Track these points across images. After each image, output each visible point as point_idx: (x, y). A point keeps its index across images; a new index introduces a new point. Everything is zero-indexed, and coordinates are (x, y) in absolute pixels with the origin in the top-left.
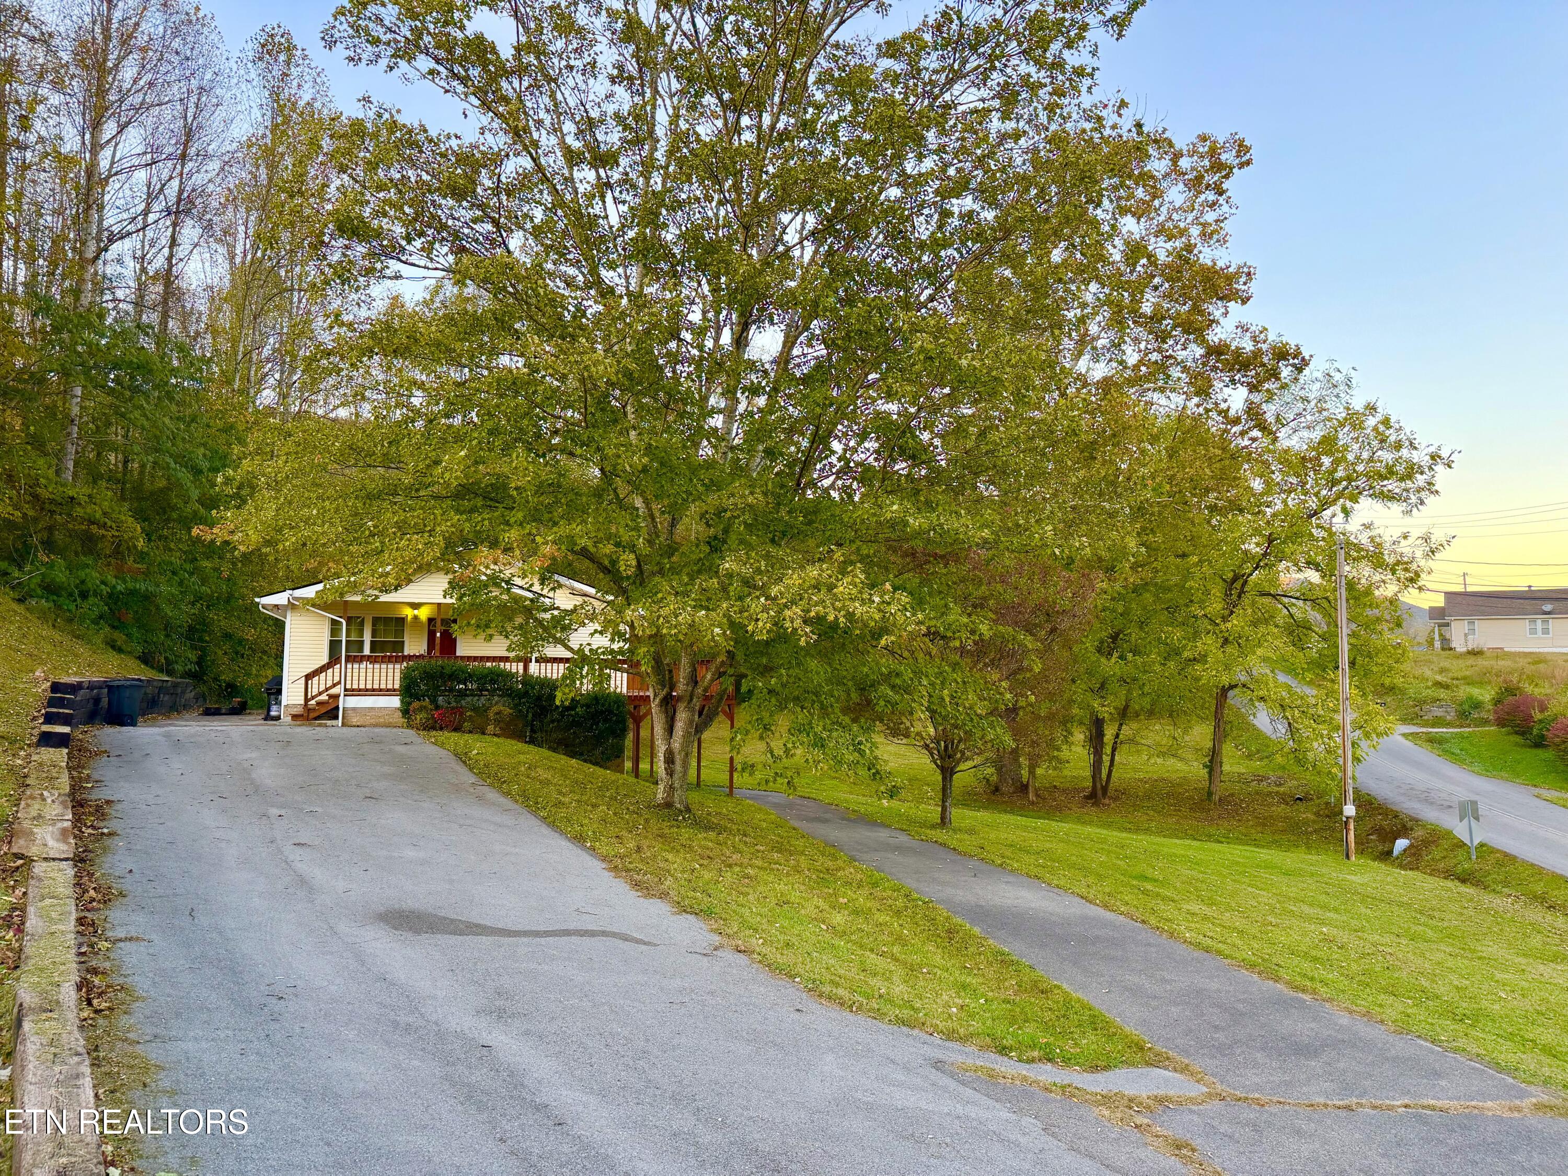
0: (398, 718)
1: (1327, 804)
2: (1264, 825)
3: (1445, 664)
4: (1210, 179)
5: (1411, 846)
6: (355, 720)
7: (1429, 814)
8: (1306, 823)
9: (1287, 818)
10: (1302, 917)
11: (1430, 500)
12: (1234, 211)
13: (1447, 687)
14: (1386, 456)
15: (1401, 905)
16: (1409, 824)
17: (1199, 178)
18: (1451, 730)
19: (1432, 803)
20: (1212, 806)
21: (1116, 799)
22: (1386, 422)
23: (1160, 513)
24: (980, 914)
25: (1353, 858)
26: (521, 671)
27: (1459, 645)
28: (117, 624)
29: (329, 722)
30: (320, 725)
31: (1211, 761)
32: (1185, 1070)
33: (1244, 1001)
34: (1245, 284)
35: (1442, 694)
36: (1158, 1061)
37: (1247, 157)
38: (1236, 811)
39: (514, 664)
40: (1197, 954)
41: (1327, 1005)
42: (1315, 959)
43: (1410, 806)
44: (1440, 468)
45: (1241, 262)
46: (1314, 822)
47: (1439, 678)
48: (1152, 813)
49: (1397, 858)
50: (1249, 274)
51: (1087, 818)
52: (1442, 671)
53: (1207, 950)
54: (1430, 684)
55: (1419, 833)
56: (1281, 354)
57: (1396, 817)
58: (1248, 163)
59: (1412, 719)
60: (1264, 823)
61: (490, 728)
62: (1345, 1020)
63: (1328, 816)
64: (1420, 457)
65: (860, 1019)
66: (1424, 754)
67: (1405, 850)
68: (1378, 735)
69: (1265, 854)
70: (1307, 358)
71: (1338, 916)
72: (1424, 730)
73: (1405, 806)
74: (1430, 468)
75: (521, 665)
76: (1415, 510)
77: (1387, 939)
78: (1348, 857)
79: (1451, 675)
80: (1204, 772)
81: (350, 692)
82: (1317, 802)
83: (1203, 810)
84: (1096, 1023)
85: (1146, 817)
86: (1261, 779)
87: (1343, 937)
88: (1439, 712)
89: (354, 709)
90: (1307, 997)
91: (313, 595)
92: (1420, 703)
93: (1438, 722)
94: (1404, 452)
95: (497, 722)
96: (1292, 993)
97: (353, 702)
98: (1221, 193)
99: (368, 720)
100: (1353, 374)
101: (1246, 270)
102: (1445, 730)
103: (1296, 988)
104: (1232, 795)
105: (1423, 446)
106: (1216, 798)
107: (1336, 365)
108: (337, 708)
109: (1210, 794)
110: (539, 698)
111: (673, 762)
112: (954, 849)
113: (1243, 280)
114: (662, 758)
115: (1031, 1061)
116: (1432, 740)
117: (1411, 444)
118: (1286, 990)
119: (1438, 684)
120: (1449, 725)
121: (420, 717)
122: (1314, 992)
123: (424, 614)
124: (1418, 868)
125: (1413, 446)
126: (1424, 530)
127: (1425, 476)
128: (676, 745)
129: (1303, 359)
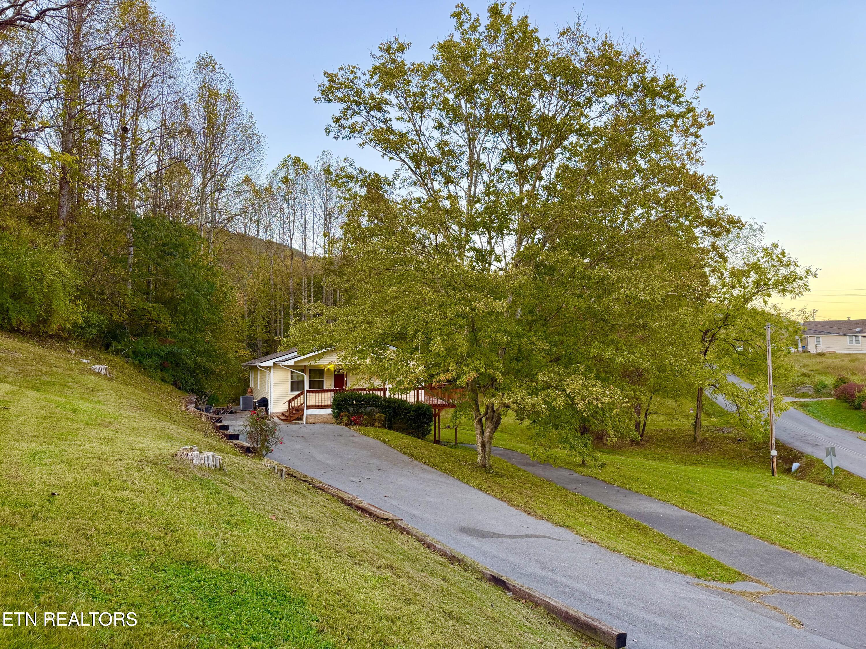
0: (333, 420)
1: (755, 443)
2: (724, 454)
3: (805, 361)
4: (692, 130)
5: (801, 467)
6: (311, 421)
7: (808, 450)
8: (745, 453)
9: (735, 450)
10: (767, 510)
11: (805, 293)
12: (704, 146)
13: (808, 376)
14: (783, 271)
15: (807, 502)
16: (799, 455)
17: (687, 130)
18: (812, 400)
19: (808, 443)
20: (696, 445)
21: (647, 441)
22: (783, 254)
23: (672, 301)
24: (642, 516)
25: (776, 475)
26: (382, 394)
27: (812, 349)
28: (163, 368)
29: (300, 422)
30: (296, 423)
31: (696, 422)
32: (759, 582)
33: (767, 554)
34: (712, 185)
35: (807, 380)
36: (748, 579)
37: (712, 120)
38: (709, 447)
39: (379, 392)
40: (738, 533)
41: (799, 555)
42: (781, 532)
43: (798, 445)
44: (810, 277)
45: (710, 175)
46: (749, 453)
47: (804, 370)
48: (667, 449)
49: (794, 473)
50: (714, 181)
51: (635, 452)
52: (805, 366)
53: (741, 531)
54: (799, 374)
55: (804, 460)
56: (732, 222)
57: (791, 451)
58: (712, 123)
59: (791, 394)
60: (723, 453)
61: (376, 424)
62: (808, 561)
63: (755, 450)
64: (800, 271)
65: (652, 567)
66: (800, 414)
67: (798, 469)
68: (781, 411)
69: (735, 474)
70: (744, 223)
71: (781, 510)
72: (797, 400)
73: (795, 445)
74: (806, 277)
75: (382, 392)
76: (797, 296)
77: (807, 521)
78: (773, 475)
79: (809, 369)
80: (692, 428)
81: (309, 407)
82: (750, 442)
83: (692, 446)
84: (718, 565)
85: (664, 451)
86: (720, 429)
87: (788, 520)
88: (805, 390)
89: (310, 415)
90: (790, 552)
91: (293, 364)
92: (795, 384)
93: (805, 395)
94: (792, 268)
95: (379, 421)
96: (783, 550)
97: (310, 412)
98: (697, 137)
99: (316, 420)
100: (764, 225)
101: (712, 178)
102: (808, 400)
103: (784, 548)
104: (706, 439)
105: (802, 266)
106: (698, 440)
107: (755, 221)
108: (303, 415)
109: (695, 439)
110: (394, 408)
111: (485, 447)
112: (602, 480)
113: (711, 183)
114: (480, 445)
115: (709, 581)
116: (803, 405)
117: (796, 264)
118: (780, 549)
119: (803, 374)
120: (810, 396)
121: (345, 420)
122: (792, 549)
123: (331, 367)
124: (805, 478)
125: (796, 265)
126: (803, 307)
127: (803, 282)
128: (486, 439)
129: (742, 224)
